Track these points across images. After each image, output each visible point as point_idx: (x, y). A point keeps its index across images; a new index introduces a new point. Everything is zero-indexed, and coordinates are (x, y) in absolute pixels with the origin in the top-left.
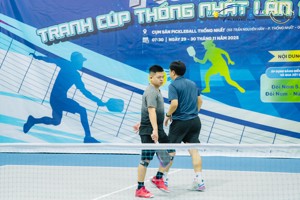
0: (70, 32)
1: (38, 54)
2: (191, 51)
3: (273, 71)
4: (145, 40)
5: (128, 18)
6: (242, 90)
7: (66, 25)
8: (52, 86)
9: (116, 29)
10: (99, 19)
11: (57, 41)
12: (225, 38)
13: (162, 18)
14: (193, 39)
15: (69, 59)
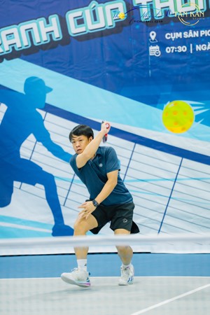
9: (102, 34)
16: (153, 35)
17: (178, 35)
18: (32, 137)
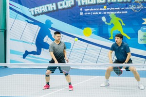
0: (45, 10)
1: (29, 21)
2: (104, 19)
3: (144, 29)
4: (81, 14)
5: (73, 3)
6: (129, 38)
7: (43, 6)
8: (36, 36)
9: (67, 8)
10: (59, 3)
11: (39, 14)
12: (121, 12)
13: (89, 3)
14: (105, 13)
15: (44, 23)
16: (81, 9)
17: (88, 10)
18: (47, 36)
